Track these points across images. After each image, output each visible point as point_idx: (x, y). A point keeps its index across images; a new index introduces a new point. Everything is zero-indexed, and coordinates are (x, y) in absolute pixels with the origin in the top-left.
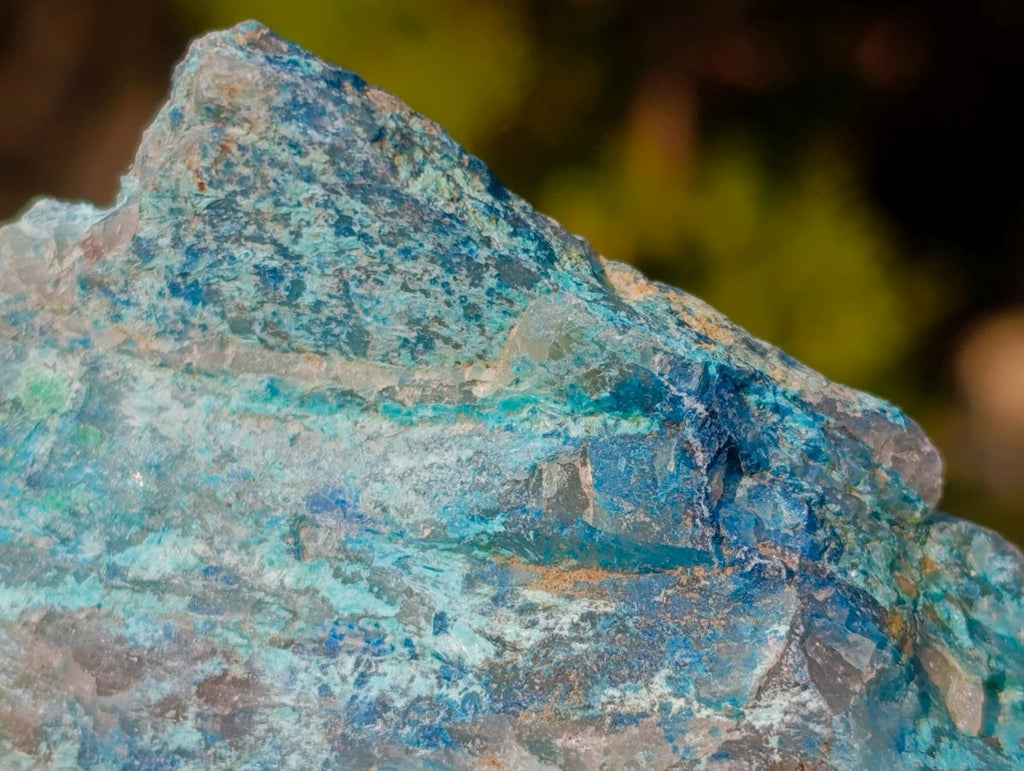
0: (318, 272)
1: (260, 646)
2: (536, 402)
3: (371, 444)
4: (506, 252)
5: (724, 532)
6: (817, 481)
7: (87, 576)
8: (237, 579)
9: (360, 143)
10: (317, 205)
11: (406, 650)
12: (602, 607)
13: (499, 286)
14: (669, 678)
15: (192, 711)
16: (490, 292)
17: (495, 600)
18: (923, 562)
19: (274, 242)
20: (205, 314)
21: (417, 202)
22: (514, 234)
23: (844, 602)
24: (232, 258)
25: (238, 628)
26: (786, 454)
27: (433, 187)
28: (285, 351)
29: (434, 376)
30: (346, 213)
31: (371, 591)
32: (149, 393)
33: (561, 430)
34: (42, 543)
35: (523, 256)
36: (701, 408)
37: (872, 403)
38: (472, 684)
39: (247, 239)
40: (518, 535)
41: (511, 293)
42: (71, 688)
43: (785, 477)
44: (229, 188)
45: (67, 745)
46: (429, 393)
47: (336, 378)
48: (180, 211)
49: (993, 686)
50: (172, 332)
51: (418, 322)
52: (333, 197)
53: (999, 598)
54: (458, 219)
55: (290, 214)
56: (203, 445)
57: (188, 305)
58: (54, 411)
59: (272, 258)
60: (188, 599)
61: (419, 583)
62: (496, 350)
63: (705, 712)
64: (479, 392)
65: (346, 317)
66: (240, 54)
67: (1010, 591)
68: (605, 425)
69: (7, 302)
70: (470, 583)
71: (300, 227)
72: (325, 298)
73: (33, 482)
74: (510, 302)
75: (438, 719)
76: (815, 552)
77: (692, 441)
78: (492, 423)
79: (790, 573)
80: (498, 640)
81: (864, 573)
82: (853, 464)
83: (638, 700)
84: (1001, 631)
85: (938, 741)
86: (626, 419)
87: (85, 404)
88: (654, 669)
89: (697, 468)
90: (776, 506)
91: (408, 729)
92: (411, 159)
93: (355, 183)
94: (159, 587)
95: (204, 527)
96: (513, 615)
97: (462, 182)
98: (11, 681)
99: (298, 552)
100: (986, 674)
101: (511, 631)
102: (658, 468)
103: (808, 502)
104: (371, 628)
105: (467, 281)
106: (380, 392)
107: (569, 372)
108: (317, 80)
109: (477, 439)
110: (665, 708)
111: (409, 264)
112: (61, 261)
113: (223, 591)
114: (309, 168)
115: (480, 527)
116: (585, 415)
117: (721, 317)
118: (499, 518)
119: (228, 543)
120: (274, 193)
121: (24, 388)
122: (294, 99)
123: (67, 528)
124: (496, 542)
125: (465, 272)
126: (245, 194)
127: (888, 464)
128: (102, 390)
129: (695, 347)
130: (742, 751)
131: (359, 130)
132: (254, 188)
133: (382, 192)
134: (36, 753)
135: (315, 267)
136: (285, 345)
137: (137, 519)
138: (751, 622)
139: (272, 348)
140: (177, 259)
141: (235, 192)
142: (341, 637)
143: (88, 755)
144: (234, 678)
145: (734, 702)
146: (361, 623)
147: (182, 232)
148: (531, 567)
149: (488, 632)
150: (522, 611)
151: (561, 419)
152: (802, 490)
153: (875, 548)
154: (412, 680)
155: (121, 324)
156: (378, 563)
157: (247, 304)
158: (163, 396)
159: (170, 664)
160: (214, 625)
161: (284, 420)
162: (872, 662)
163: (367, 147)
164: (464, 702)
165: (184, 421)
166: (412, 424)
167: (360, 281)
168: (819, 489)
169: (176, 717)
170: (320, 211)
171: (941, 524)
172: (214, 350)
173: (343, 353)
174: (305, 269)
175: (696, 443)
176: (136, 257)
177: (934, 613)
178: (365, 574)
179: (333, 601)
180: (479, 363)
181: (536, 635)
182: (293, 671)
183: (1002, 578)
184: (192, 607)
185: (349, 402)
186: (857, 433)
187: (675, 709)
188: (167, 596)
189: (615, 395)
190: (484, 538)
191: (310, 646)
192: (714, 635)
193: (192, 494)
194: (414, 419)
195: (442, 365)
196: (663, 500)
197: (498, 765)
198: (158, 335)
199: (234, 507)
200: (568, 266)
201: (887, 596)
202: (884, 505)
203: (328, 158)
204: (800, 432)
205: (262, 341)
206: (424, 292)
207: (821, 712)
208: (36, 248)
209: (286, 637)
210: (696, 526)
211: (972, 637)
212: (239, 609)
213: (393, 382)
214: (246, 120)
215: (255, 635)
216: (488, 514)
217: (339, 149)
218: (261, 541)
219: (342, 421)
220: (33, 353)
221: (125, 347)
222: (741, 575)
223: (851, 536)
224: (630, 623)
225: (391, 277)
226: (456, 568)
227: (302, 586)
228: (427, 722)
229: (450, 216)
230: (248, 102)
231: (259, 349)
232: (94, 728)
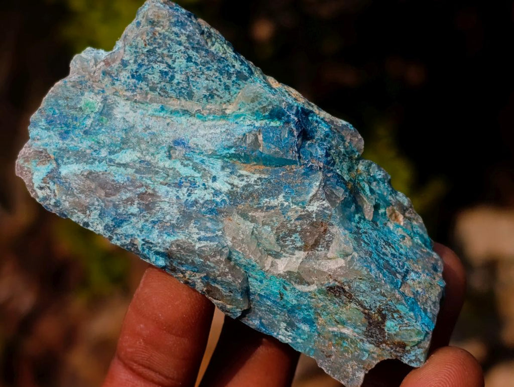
0: (180, 73)
1: (157, 184)
2: (245, 115)
3: (193, 126)
4: (239, 70)
5: (301, 155)
6: (328, 143)
7: (102, 162)
8: (150, 164)
9: (197, 35)
10: (182, 52)
11: (203, 187)
12: (263, 176)
13: (236, 80)
14: (284, 196)
15: (136, 202)
16: (233, 82)
17: (231, 173)
18: (357, 170)
19: (167, 63)
20: (142, 84)
21: (213, 53)
22: (241, 65)
23: (335, 177)
24: (153, 67)
25: (150, 179)
26: (319, 135)
27: (218, 49)
28: (167, 97)
29: (213, 107)
30: (190, 56)
31: (193, 169)
32: (123, 108)
33: (252, 124)
34: (88, 151)
35: (244, 71)
36: (296, 119)
37: (344, 123)
38: (224, 197)
39: (158, 62)
40: (239, 154)
41: (240, 82)
42: (98, 195)
43: (319, 141)
44: (154, 46)
45: (96, 211)
46: (211, 112)
47: (182, 106)
48: (138, 52)
49: (376, 207)
50: (131, 90)
51: (210, 90)
52: (187, 50)
53: (379, 183)
54: (226, 59)
55: (172, 55)
56: (140, 124)
57: (137, 82)
58: (92, 112)
59: (165, 68)
60: (134, 170)
61: (208, 167)
62: (233, 100)
63: (294, 206)
64: (228, 112)
65: (187, 87)
66: (162, 6)
67: (382, 181)
68: (266, 123)
69: (79, 77)
70: (223, 168)
71: (175, 59)
72: (181, 81)
73: (86, 133)
74: (239, 85)
75: (213, 207)
76: (328, 163)
77: (293, 128)
78: (231, 121)
79: (320, 168)
80: (232, 184)
81: (341, 171)
82: (339, 140)
83: (274, 202)
84: (379, 192)
85: (360, 220)
86: (273, 121)
87: (102, 110)
88: (279, 193)
89: (294, 136)
90: (316, 149)
91: (204, 209)
92: (211, 41)
93: (195, 46)
94: (125, 166)
95: (140, 148)
96: (237, 178)
97: (226, 49)
98: (78, 192)
99: (170, 157)
100: (374, 203)
101: (236, 182)
102: (282, 136)
103: (326, 148)
104: (192, 180)
105: (227, 78)
106: (196, 111)
107: (256, 107)
108: (185, 15)
109: (226, 126)
110: (282, 205)
111: (209, 72)
112: (96, 66)
113: (146, 168)
114: (181, 41)
115: (227, 152)
116: (260, 120)
117: (300, 95)
118: (233, 149)
119: (148, 154)
120: (169, 48)
121: (83, 104)
122: (178, 20)
123: (96, 147)
124: (232, 156)
125: (226, 75)
126: (159, 48)
127: (349, 141)
128: (108, 106)
129: (294, 102)
130: (305, 218)
131: (197, 30)
132: (162, 46)
133: (202, 50)
134: (86, 214)
135: (179, 72)
136: (166, 95)
137: (119, 145)
138: (308, 182)
139: (162, 96)
140: (135, 67)
141: (156, 47)
142: (183, 182)
143: (102, 215)
144: (149, 193)
145: (303, 204)
146: (189, 179)
147: (137, 59)
148: (242, 164)
149: (229, 182)
150: (239, 176)
151: (253, 121)
152: (324, 145)
153: (344, 164)
154: (205, 195)
155: (114, 87)
156: (195, 161)
157: (156, 82)
158: (127, 109)
159: (129, 188)
160: (143, 178)
161: (165, 118)
162: (343, 195)
163: (199, 36)
164: (221, 201)
165: (133, 117)
166: (206, 121)
167: (193, 77)
168: (329, 145)
169: (131, 204)
170: (182, 54)
171: (363, 160)
172: (144, 96)
173: (185, 98)
174: (176, 72)
175: (294, 129)
176: (121, 66)
177: (360, 185)
178: (191, 164)
179: (180, 172)
180: (227, 103)
181: (244, 183)
182: (168, 192)
183: (380, 177)
184: (136, 172)
185: (186, 113)
186: (340, 131)
187: (285, 205)
188: (128, 169)
189: (270, 114)
190: (228, 155)
191: (173, 185)
192: (297, 185)
193: (136, 138)
194: (207, 119)
195: (216, 104)
196: (283, 145)
197: (231, 220)
198: (126, 90)
199: (150, 143)
200: (256, 76)
201: (347, 178)
202: (347, 152)
203: (186, 38)
204: (323, 129)
205: (159, 93)
206: (212, 81)
207: (328, 207)
208: (87, 62)
209: (165, 182)
210: (293, 153)
211: (370, 193)
212: (150, 173)
213: (200, 108)
214: (162, 25)
215: (156, 181)
216: (230, 148)
217: (191, 36)
218: (158, 153)
219: (183, 119)
220: (86, 94)
221: (115, 93)
222: (306, 168)
223: (337, 160)
224: (272, 181)
225: (203, 76)
226: (219, 163)
227: (171, 167)
228: (210, 207)
229: (223, 58)
230: (163, 20)
231: (158, 96)
232: (105, 206)
